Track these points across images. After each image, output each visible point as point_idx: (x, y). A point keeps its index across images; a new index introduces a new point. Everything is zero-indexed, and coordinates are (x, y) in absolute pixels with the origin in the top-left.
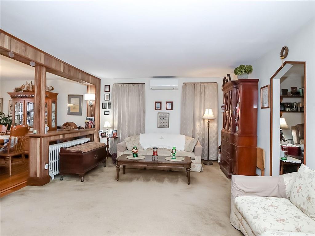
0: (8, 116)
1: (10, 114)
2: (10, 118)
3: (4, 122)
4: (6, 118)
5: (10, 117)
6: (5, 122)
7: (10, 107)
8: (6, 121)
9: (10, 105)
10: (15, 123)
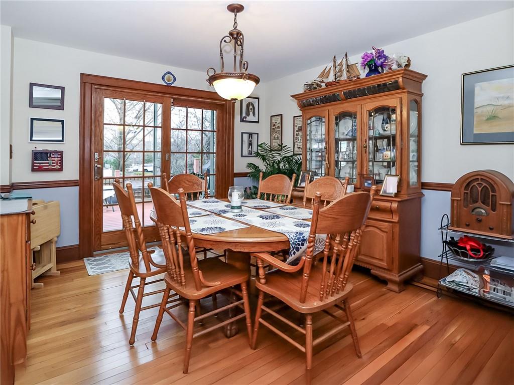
0: (292, 153)
1: (296, 149)
2: (296, 158)
3: (285, 165)
4: (288, 157)
5: (297, 155)
6: (287, 165)
7: (296, 133)
8: (289, 163)
9: (296, 129)
10: (308, 169)
